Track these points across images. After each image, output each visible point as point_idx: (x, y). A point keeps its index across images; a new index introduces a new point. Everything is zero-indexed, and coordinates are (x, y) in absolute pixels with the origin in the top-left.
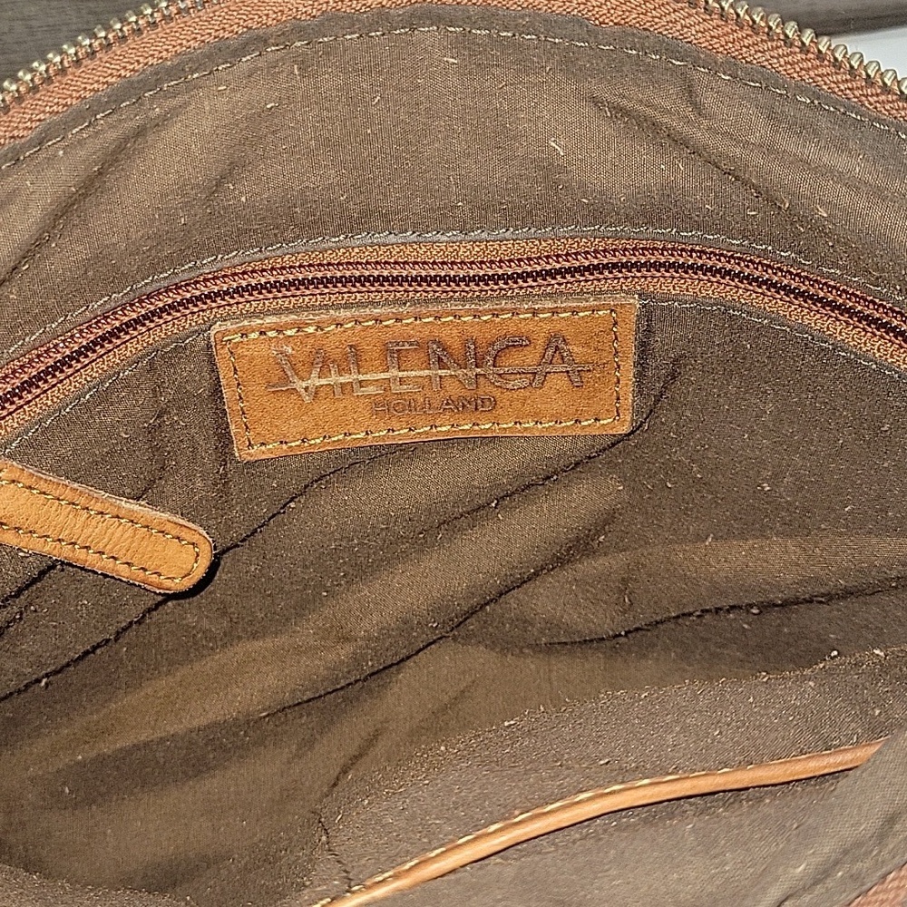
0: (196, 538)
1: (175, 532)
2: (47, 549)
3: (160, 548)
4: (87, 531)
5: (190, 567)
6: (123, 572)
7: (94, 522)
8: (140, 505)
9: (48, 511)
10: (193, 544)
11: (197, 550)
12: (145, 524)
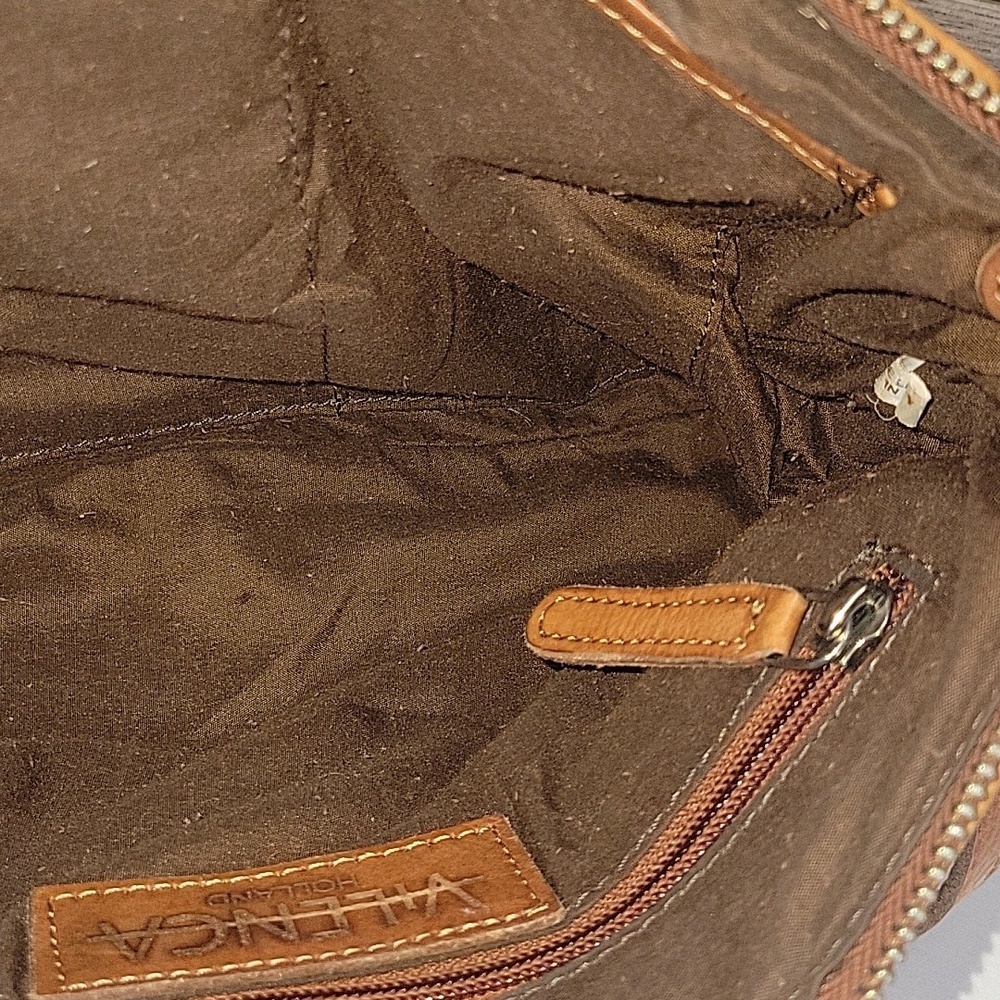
0: (543, 642)
1: (563, 644)
2: (690, 593)
3: (579, 624)
4: (653, 621)
5: (547, 615)
6: (613, 593)
7: (647, 632)
8: (602, 662)
9: (692, 627)
10: (546, 636)
11: (542, 632)
12: (595, 644)
